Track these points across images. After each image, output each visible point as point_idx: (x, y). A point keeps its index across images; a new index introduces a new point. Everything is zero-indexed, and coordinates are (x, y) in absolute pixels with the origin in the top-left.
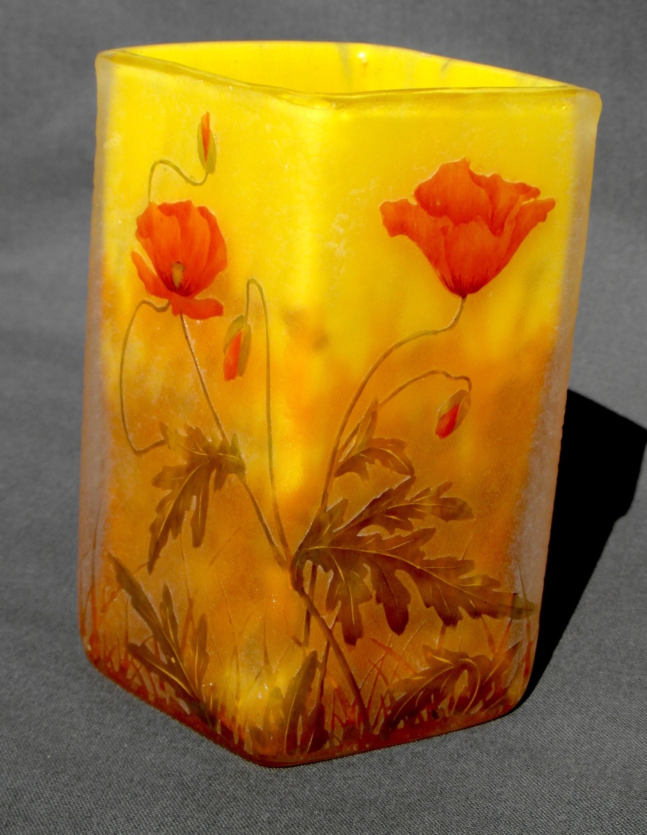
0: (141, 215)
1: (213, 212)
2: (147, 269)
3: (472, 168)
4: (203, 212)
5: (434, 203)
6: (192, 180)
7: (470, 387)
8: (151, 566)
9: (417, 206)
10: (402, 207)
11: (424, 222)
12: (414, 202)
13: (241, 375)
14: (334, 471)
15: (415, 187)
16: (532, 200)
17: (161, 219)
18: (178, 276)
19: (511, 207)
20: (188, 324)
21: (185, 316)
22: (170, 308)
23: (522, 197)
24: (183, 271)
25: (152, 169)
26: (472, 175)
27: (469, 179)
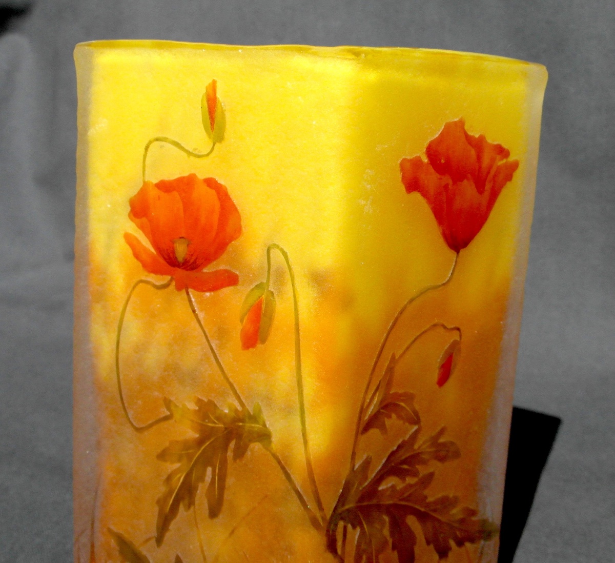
0: (135, 196)
1: (222, 181)
2: (145, 249)
3: (466, 128)
4: (211, 183)
5: (440, 160)
6: (196, 152)
7: (461, 336)
8: (159, 540)
9: (428, 163)
10: (416, 163)
11: (432, 179)
12: (425, 160)
13: (263, 342)
14: (361, 429)
15: (426, 144)
16: (504, 161)
17: (159, 198)
18: (181, 251)
19: (490, 167)
20: (194, 298)
21: (191, 291)
22: (173, 283)
23: (498, 157)
24: (188, 245)
25: (147, 148)
26: (467, 135)
27: (464, 139)
